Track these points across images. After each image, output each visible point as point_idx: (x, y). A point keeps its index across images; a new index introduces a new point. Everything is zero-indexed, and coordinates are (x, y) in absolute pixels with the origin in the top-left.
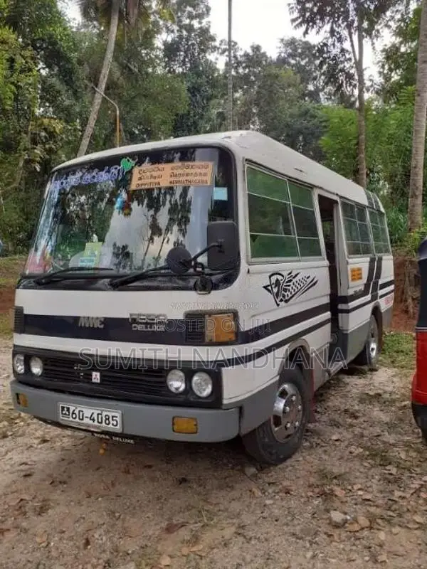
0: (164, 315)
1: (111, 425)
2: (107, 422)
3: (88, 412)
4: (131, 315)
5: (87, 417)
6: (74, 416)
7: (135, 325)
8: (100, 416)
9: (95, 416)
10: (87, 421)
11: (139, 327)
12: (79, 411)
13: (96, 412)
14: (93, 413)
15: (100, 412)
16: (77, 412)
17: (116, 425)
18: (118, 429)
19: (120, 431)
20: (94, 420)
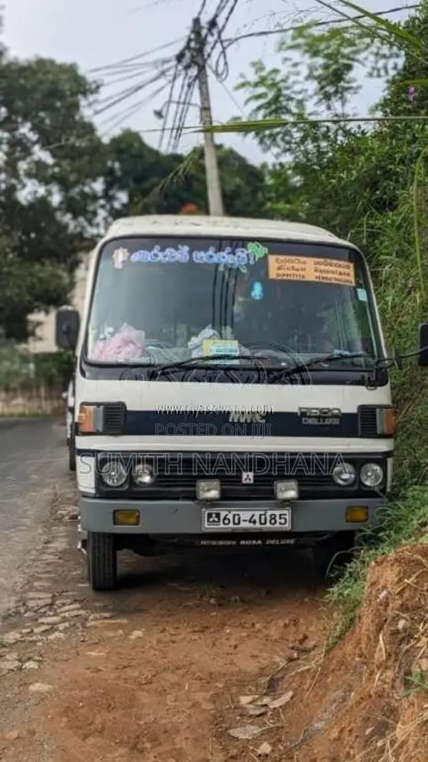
0: (339, 410)
1: (277, 525)
2: (273, 521)
3: (245, 515)
4: (300, 409)
5: (245, 521)
6: (226, 522)
7: (306, 419)
8: (263, 517)
9: (256, 518)
10: (244, 525)
11: (310, 421)
12: (234, 515)
13: (257, 514)
14: (253, 515)
15: (263, 513)
16: (230, 516)
17: (285, 523)
18: (288, 526)
19: (289, 528)
20: (255, 522)
